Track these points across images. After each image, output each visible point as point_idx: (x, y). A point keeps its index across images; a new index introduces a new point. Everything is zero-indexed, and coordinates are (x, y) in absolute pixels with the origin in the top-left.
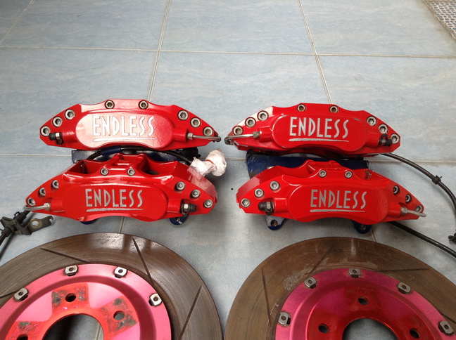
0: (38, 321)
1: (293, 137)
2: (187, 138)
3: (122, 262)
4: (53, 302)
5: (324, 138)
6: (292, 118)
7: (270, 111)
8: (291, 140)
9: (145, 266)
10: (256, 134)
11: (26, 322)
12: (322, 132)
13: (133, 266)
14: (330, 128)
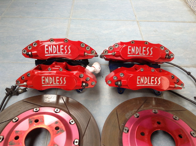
0: (23, 130)
1: (129, 55)
2: (84, 55)
3: (58, 106)
4: (29, 123)
5: (142, 55)
8: (128, 56)
9: (67, 108)
10: (113, 53)
11: (18, 131)
12: (141, 52)
13: (62, 108)
14: (145, 51)
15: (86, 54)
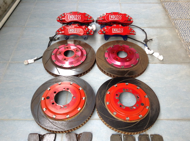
2: (87, 20)
6: (110, 15)
7: (105, 14)
8: (109, 20)
10: (102, 19)
14: (118, 17)
15: (88, 19)
